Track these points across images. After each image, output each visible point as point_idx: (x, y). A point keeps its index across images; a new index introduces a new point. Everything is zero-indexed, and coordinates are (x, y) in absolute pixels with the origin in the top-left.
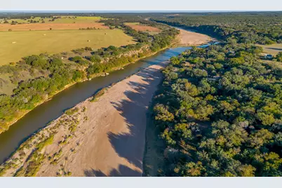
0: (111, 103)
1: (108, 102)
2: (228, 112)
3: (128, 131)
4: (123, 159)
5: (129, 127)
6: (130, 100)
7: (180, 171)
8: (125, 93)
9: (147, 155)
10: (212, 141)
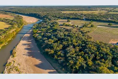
0: (23, 55)
1: (22, 55)
2: (66, 45)
3: (40, 62)
4: (47, 70)
5: (40, 60)
6: (30, 51)
7: (69, 64)
8: (25, 49)
9: (53, 66)
10: (69, 54)
